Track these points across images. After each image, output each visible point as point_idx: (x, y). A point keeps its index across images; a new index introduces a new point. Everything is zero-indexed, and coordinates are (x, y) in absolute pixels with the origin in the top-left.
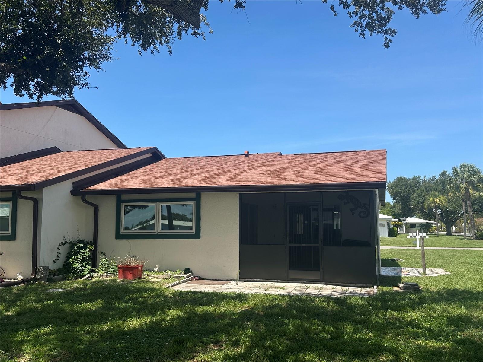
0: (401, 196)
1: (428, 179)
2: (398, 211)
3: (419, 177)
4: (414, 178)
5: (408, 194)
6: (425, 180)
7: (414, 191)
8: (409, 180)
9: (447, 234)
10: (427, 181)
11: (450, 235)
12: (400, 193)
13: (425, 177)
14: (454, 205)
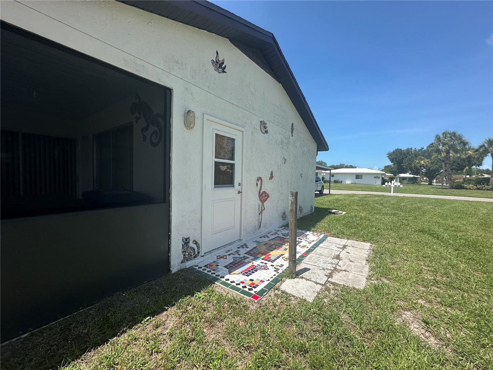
0: (397, 160)
1: (418, 150)
2: (394, 170)
3: (411, 149)
4: (408, 149)
5: (402, 159)
6: (416, 150)
7: (406, 157)
8: (404, 150)
9: (429, 184)
10: (417, 151)
11: (431, 185)
12: (396, 158)
13: (415, 149)
14: (436, 166)
